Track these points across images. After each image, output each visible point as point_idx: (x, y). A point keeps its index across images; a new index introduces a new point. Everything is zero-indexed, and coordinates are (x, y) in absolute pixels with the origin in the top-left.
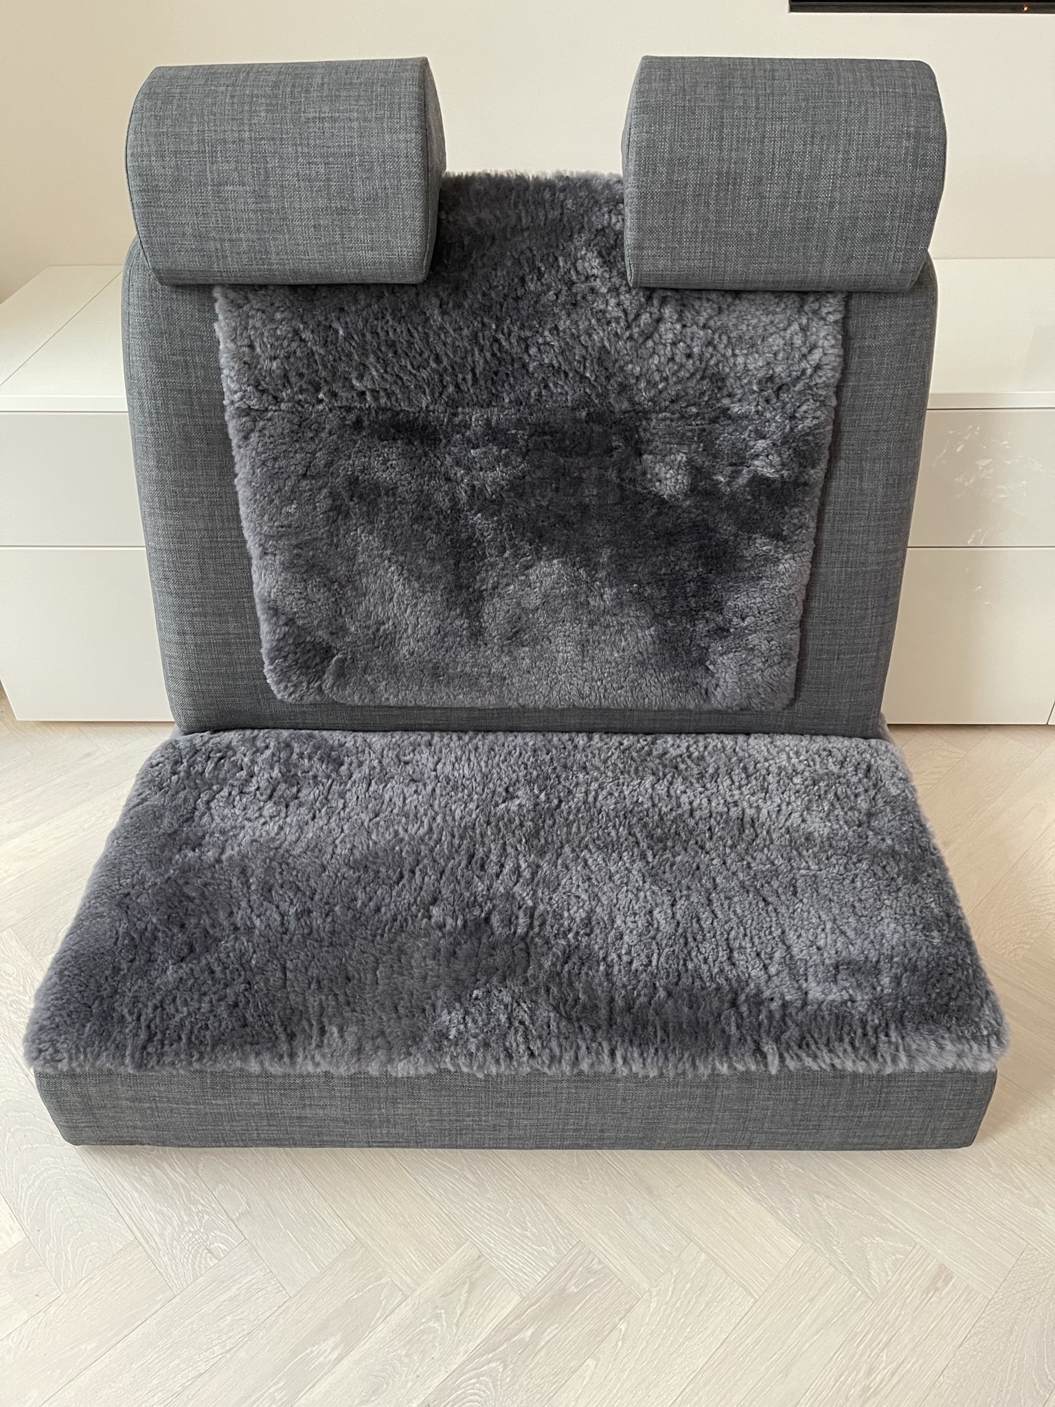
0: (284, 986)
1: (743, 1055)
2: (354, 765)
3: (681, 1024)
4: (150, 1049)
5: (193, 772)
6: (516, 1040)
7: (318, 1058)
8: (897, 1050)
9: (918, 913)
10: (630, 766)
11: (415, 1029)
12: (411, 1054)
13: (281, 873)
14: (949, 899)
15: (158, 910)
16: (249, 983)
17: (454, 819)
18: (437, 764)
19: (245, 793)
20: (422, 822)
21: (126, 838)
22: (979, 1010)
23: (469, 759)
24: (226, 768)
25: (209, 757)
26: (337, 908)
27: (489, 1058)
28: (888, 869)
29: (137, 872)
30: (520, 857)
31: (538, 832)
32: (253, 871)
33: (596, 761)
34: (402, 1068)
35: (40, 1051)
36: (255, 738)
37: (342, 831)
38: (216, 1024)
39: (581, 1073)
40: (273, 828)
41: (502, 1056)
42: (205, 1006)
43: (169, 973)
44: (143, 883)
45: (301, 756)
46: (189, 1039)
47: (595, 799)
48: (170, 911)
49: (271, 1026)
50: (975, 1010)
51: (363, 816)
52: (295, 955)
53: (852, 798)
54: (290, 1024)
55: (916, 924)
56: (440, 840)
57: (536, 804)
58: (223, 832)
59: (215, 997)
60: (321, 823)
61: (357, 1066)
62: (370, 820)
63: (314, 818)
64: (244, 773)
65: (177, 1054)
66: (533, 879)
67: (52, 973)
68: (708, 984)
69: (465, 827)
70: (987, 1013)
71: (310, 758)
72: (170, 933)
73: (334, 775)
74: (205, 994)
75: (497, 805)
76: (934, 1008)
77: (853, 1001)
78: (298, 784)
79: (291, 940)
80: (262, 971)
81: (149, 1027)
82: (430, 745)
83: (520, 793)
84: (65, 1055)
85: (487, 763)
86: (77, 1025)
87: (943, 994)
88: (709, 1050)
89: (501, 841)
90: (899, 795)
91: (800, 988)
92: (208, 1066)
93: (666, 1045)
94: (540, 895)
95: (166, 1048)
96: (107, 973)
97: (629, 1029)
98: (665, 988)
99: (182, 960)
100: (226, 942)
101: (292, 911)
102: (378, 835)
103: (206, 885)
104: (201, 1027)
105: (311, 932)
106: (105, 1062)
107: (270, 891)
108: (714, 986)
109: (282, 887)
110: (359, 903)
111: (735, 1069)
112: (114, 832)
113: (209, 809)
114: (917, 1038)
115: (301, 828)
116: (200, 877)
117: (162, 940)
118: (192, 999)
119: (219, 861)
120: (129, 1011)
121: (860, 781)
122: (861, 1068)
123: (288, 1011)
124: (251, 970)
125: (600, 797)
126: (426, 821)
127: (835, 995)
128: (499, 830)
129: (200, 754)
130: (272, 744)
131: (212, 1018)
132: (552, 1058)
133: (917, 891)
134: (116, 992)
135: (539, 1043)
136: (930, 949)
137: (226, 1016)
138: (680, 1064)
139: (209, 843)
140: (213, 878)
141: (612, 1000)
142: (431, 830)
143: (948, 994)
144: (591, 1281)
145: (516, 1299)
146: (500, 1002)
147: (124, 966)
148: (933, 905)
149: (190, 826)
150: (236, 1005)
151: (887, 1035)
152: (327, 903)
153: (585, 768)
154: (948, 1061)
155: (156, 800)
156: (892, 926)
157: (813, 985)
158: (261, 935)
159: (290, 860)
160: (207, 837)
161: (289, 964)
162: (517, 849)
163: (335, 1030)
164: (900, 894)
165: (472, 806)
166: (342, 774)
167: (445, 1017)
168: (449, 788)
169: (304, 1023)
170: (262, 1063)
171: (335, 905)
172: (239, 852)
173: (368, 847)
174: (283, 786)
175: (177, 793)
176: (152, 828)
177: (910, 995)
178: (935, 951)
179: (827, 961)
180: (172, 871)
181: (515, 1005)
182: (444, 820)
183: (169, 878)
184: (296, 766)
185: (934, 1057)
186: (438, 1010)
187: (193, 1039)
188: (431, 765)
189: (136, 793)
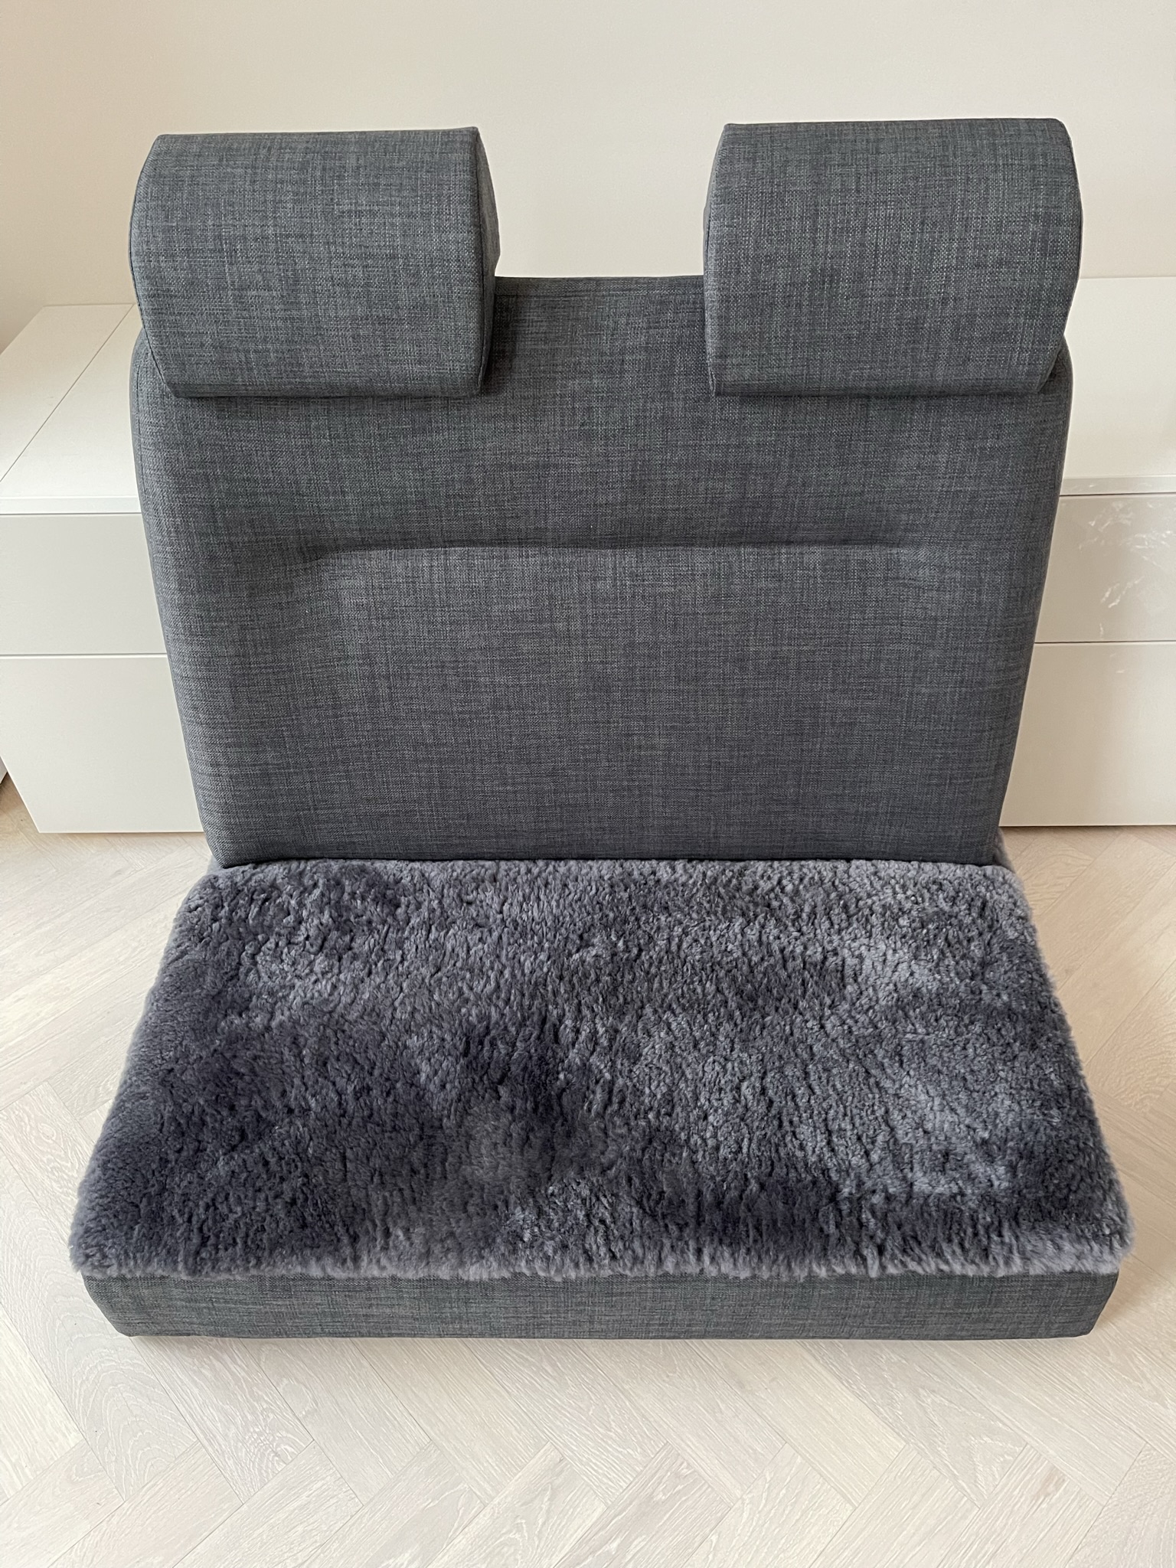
0: (345, 1180)
1: (843, 1257)
2: (412, 907)
3: (775, 1222)
4: (204, 1255)
5: (235, 918)
6: (596, 1241)
7: (384, 1262)
8: (1011, 1252)
9: (1036, 1087)
10: (717, 906)
11: (487, 1229)
12: (483, 1258)
13: (337, 1043)
14: (1070, 1068)
15: (204, 1089)
16: (306, 1176)
17: (523, 974)
18: (503, 905)
19: (294, 944)
20: (489, 977)
21: (167, 1000)
22: (1101, 1205)
23: (538, 898)
24: (271, 913)
25: (252, 900)
26: (398, 1085)
27: (568, 1261)
28: (1003, 1032)
29: (181, 1044)
30: (597, 1021)
31: (615, 989)
32: (306, 1040)
33: (680, 902)
34: (474, 1272)
35: (88, 1256)
36: (301, 874)
37: (401, 990)
38: (274, 1225)
39: (666, 1274)
40: (324, 986)
41: (582, 1260)
42: (261, 1206)
43: (221, 1163)
44: (187, 1057)
45: (353, 895)
46: (246, 1242)
47: (679, 947)
48: (218, 1090)
49: (332, 1227)
50: (1096, 1205)
51: (423, 970)
52: (355, 1143)
53: (965, 943)
54: (352, 1224)
55: (1033, 1101)
56: (509, 999)
57: (614, 955)
58: (271, 993)
59: (271, 1194)
60: (378, 980)
61: (426, 1270)
62: (432, 976)
63: (370, 973)
64: (291, 918)
65: (233, 1260)
66: (611, 1047)
67: (95, 1164)
68: (803, 1176)
69: (536, 983)
70: (1110, 1207)
71: (363, 899)
72: (219, 1117)
73: (390, 920)
74: (259, 1190)
75: (570, 955)
76: (1052, 1202)
77: (963, 1195)
78: (351, 931)
79: (350, 1124)
80: (320, 1161)
81: (201, 1229)
82: (495, 880)
83: (595, 941)
84: (114, 1261)
85: (558, 902)
86: (125, 1227)
87: (1062, 1185)
88: (806, 1252)
89: (576, 1001)
90: (1017, 938)
91: (904, 1178)
92: (266, 1271)
93: (759, 1245)
94: (619, 1067)
95: (221, 1253)
96: (154, 1166)
97: (719, 1228)
98: (757, 1179)
99: (234, 1148)
100: (281, 1128)
101: (350, 1089)
102: (440, 995)
103: (255, 1058)
104: (257, 1230)
105: (371, 1116)
106: (157, 1269)
107: (325, 1064)
108: (809, 1178)
109: (338, 1059)
110: (423, 1077)
111: (834, 1271)
112: (153, 992)
113: (255, 963)
114: (1033, 1238)
115: (356, 987)
116: (248, 1049)
117: (211, 1125)
118: (246, 1197)
119: (268, 1028)
120: (179, 1211)
121: (974, 922)
122: (971, 1271)
123: (350, 1209)
124: (309, 1161)
125: (685, 945)
126: (492, 976)
127: (943, 1188)
128: (573, 988)
129: (242, 895)
130: (321, 882)
131: (268, 1218)
132: (635, 1259)
133: (1035, 1059)
134: (164, 1189)
135: (620, 1245)
136: (1048, 1131)
137: (283, 1216)
138: (775, 1267)
139: (256, 1007)
140: (263, 1050)
141: (700, 1194)
142: (498, 986)
143: (1068, 1186)
144: (680, 1487)
145: (601, 1508)
146: (578, 1195)
147: (172, 1157)
148: (1053, 1076)
149: (234, 985)
150: (293, 1202)
151: (1000, 1235)
152: (388, 1079)
153: (667, 908)
154: (1067, 1264)
155: (196, 953)
156: (1007, 1102)
157: (919, 1174)
158: (317, 1119)
159: (346, 1027)
160: (254, 999)
161: (349, 1153)
162: (593, 1011)
163: (400, 1233)
164: (1017, 1064)
165: (542, 957)
166: (399, 918)
167: (519, 1215)
168: (517, 935)
169: (368, 1224)
170: (324, 1269)
171: (397, 1082)
172: (290, 1017)
173: (431, 1009)
174: (334, 934)
175: (220, 944)
176: (194, 990)
177: (1026, 1187)
178: (1054, 1133)
179: (935, 1147)
180: (218, 1042)
181: (594, 1200)
182: (513, 976)
183: (215, 1050)
184: (348, 909)
185: (1051, 1258)
186: (511, 1207)
187: (249, 1243)
188: (496, 906)
189: (174, 945)
